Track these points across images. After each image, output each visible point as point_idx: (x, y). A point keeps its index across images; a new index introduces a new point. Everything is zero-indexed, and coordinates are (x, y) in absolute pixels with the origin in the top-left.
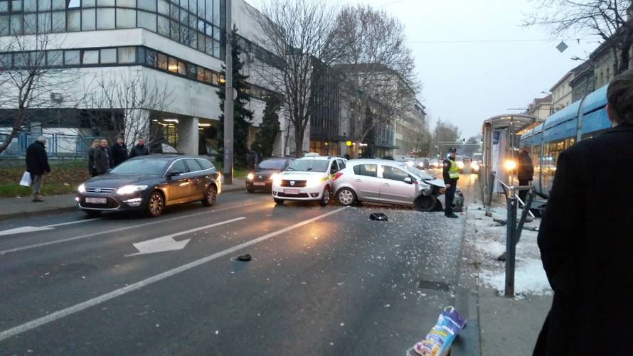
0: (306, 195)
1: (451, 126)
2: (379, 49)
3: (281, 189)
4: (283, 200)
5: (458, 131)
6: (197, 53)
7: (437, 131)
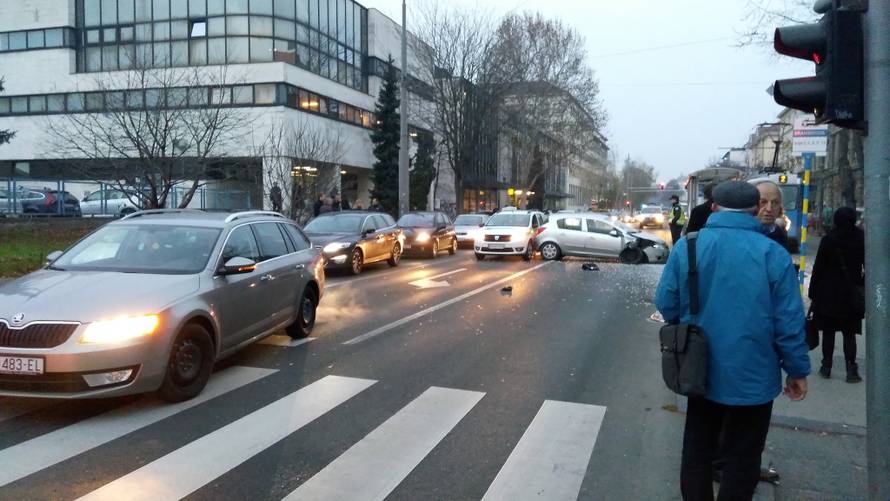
0: (510, 250)
1: (644, 165)
2: (551, 68)
3: (486, 244)
4: (484, 255)
5: (654, 172)
6: (339, 85)
7: (625, 173)
